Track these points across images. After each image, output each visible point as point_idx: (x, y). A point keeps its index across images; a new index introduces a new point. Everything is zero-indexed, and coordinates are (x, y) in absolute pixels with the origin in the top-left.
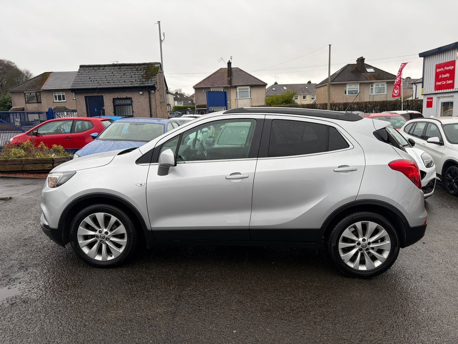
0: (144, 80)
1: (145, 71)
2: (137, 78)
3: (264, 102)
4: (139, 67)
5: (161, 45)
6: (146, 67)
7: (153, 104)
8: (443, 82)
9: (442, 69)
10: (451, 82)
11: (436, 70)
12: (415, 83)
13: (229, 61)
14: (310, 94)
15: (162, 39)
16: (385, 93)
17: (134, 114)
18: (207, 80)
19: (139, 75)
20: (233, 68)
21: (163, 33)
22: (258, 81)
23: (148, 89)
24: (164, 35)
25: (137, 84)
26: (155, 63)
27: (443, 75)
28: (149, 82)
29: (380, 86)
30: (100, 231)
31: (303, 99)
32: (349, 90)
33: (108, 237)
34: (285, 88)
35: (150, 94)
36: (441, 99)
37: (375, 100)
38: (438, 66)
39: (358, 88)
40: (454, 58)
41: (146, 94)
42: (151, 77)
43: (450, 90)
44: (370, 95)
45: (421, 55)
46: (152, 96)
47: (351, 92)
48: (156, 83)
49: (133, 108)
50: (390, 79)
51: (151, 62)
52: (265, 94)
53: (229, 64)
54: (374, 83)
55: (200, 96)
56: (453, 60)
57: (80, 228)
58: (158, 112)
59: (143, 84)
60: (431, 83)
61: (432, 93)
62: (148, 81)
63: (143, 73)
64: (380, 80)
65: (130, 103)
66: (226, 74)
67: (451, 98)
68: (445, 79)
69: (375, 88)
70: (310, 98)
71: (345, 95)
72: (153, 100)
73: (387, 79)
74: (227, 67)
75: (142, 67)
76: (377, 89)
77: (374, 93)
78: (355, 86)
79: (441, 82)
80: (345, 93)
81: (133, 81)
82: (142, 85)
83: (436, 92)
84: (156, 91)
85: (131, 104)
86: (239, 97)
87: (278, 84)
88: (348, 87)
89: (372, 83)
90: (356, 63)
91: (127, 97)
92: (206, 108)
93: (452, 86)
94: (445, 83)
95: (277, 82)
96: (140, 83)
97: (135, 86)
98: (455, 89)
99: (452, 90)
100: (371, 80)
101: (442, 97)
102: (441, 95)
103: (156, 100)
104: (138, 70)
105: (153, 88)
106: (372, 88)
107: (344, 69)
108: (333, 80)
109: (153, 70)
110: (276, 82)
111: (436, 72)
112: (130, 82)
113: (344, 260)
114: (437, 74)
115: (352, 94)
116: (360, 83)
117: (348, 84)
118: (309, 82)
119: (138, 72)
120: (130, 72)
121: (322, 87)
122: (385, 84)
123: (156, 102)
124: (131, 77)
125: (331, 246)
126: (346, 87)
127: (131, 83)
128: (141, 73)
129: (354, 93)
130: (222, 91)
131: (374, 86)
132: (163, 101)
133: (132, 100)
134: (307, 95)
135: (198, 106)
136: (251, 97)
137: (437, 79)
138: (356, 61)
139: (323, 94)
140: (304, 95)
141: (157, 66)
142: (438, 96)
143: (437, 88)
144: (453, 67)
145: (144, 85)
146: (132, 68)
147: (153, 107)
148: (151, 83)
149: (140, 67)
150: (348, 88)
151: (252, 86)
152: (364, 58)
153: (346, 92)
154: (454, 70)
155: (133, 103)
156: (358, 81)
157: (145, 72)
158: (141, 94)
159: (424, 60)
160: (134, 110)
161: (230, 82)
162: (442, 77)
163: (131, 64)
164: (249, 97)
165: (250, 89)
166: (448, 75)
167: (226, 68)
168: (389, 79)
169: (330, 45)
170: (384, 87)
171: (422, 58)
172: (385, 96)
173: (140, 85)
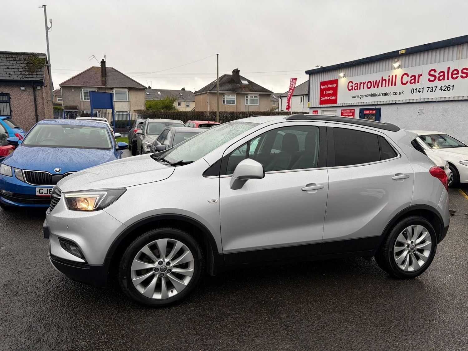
0: (27, 73)
1: (26, 62)
2: (16, 70)
3: (144, 107)
4: (17, 57)
5: (47, 34)
6: (27, 57)
7: (39, 102)
8: (327, 98)
9: (326, 86)
10: (334, 98)
11: (321, 87)
12: (280, 97)
13: (103, 60)
14: (184, 101)
15: (49, 26)
16: (258, 105)
17: (12, 114)
18: (77, 78)
19: (18, 66)
20: (107, 68)
21: (50, 19)
22: (137, 84)
23: (32, 84)
24: (51, 22)
25: (17, 77)
26: (39, 53)
27: (327, 92)
28: (34, 76)
29: (254, 98)
30: (161, 262)
31: (179, 105)
32: (227, 99)
33: (170, 268)
34: (159, 93)
35: (34, 90)
36: (325, 112)
37: (250, 111)
38: (322, 84)
39: (235, 98)
40: (337, 78)
41: (30, 91)
42: (36, 70)
43: (333, 105)
44: (245, 106)
45: (307, 72)
46: (38, 93)
47: (229, 102)
48: (43, 78)
49: (11, 107)
50: (263, 92)
51: (33, 52)
52: (145, 99)
53: (103, 63)
54: (249, 94)
55: (69, 96)
56: (336, 79)
57: (136, 260)
58: (45, 113)
59: (26, 77)
60: (316, 98)
61: (318, 106)
62: (32, 75)
63: (23, 65)
64: (253, 92)
65: (7, 100)
66: (99, 74)
67: (333, 112)
68: (329, 95)
69: (250, 99)
70: (185, 104)
71: (224, 104)
72: (39, 98)
73: (259, 92)
74: (101, 66)
75: (21, 57)
76: (251, 100)
77: (249, 104)
78: (232, 96)
79: (325, 98)
80: (224, 103)
81: (11, 73)
82: (25, 79)
83: (321, 106)
84: (43, 87)
85: (8, 102)
86: (116, 100)
87: (152, 88)
88: (226, 96)
89: (247, 94)
90: (232, 74)
91: (2, 92)
92: (77, 110)
93: (335, 101)
94: (328, 98)
95: (151, 87)
96: (21, 76)
97: (14, 79)
98: (338, 104)
99: (335, 105)
100: (246, 91)
101: (326, 110)
102: (325, 109)
103: (43, 98)
104: (17, 61)
105: (40, 83)
106: (247, 98)
107: (222, 79)
108: (212, 89)
109: (38, 62)
110: (149, 86)
111: (321, 89)
112: (6, 74)
113: (397, 263)
114: (322, 91)
115: (230, 103)
116: (237, 94)
117: (226, 94)
118: (184, 89)
119: (16, 63)
120: (5, 61)
121: (201, 95)
122: (258, 96)
123: (43, 101)
124: (8, 68)
125: (388, 252)
126: (224, 96)
127: (9, 76)
128: (21, 65)
129: (231, 102)
130: (96, 91)
131: (249, 97)
132: (50, 100)
133: (10, 97)
134: (182, 102)
135: (66, 107)
136: (129, 100)
137: (322, 95)
138: (232, 72)
139: (202, 102)
140: (179, 102)
141: (42, 58)
142: (323, 109)
143: (322, 102)
144: (335, 85)
145: (27, 79)
146: (8, 58)
147: (40, 106)
148: (36, 77)
149: (19, 57)
150: (227, 98)
151: (130, 89)
152: (239, 70)
153: (224, 101)
154: (336, 87)
155: (11, 100)
156: (235, 91)
157: (27, 64)
158: (23, 90)
159: (310, 77)
160: (12, 109)
161: (104, 83)
162: (326, 93)
163: (6, 52)
164: (128, 100)
165: (128, 92)
166: (331, 92)
167: (98, 68)
168: (261, 92)
169: (218, 55)
170: (257, 99)
171: (308, 75)
172: (258, 107)
173: (22, 79)
